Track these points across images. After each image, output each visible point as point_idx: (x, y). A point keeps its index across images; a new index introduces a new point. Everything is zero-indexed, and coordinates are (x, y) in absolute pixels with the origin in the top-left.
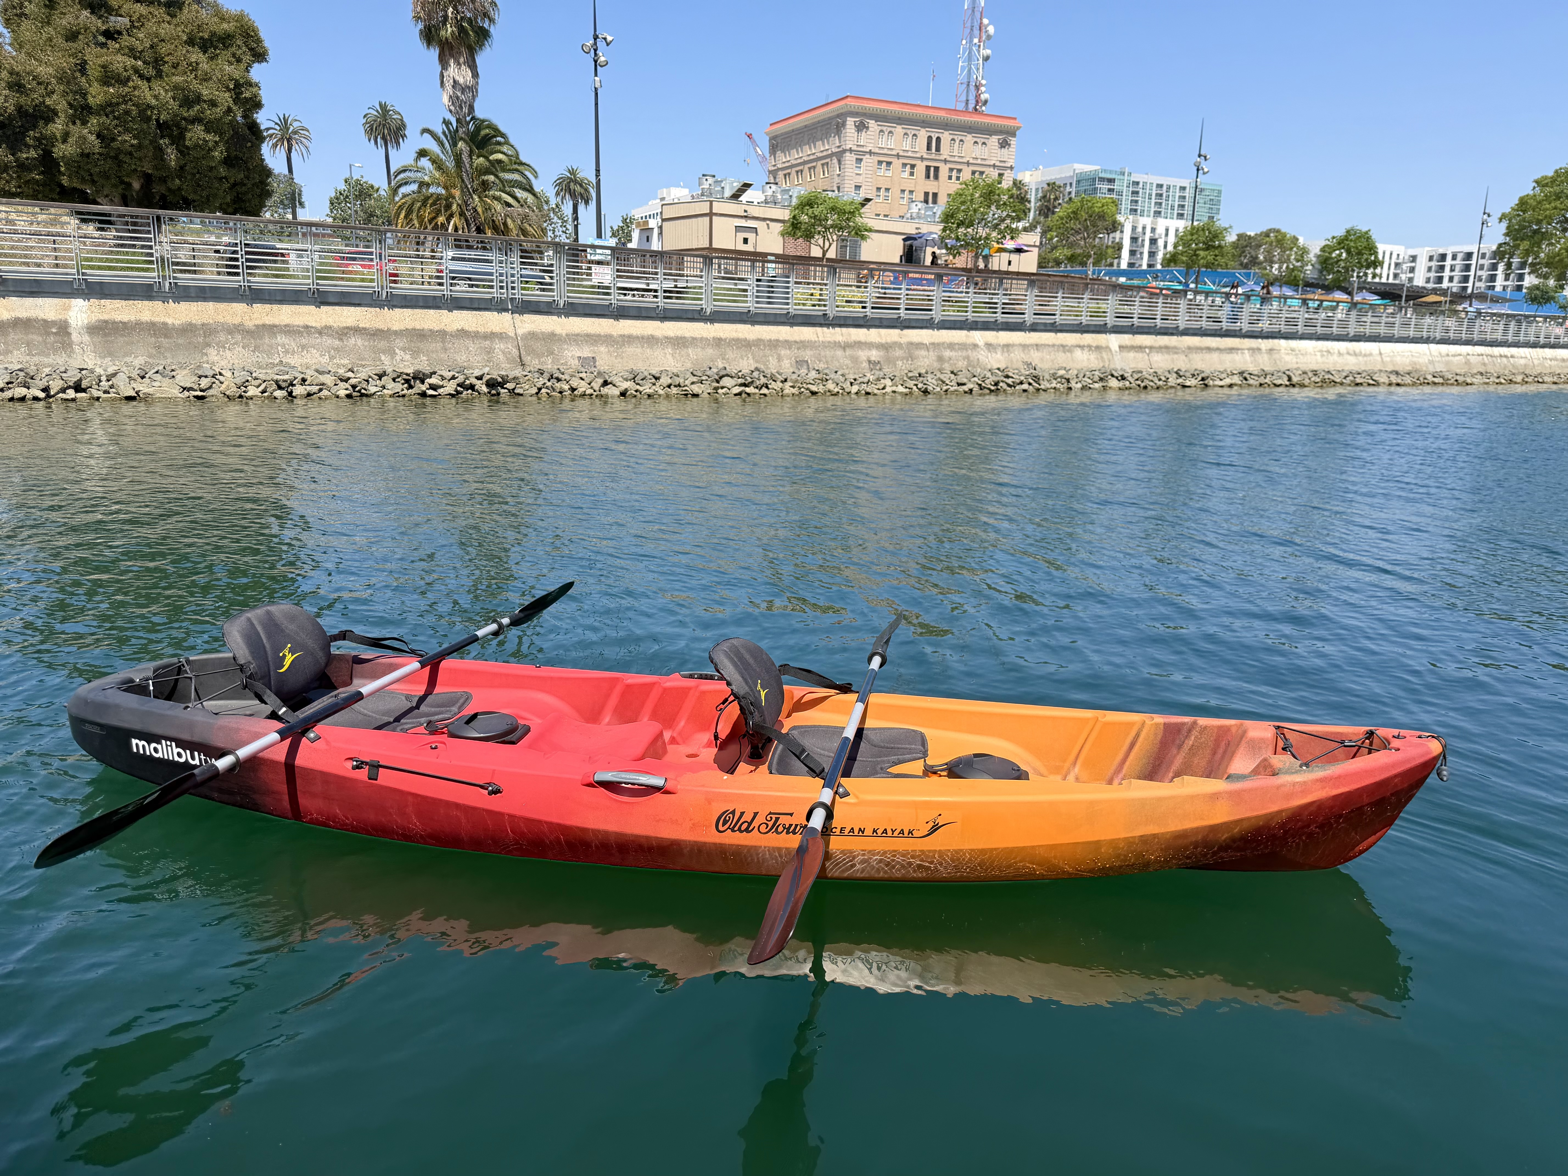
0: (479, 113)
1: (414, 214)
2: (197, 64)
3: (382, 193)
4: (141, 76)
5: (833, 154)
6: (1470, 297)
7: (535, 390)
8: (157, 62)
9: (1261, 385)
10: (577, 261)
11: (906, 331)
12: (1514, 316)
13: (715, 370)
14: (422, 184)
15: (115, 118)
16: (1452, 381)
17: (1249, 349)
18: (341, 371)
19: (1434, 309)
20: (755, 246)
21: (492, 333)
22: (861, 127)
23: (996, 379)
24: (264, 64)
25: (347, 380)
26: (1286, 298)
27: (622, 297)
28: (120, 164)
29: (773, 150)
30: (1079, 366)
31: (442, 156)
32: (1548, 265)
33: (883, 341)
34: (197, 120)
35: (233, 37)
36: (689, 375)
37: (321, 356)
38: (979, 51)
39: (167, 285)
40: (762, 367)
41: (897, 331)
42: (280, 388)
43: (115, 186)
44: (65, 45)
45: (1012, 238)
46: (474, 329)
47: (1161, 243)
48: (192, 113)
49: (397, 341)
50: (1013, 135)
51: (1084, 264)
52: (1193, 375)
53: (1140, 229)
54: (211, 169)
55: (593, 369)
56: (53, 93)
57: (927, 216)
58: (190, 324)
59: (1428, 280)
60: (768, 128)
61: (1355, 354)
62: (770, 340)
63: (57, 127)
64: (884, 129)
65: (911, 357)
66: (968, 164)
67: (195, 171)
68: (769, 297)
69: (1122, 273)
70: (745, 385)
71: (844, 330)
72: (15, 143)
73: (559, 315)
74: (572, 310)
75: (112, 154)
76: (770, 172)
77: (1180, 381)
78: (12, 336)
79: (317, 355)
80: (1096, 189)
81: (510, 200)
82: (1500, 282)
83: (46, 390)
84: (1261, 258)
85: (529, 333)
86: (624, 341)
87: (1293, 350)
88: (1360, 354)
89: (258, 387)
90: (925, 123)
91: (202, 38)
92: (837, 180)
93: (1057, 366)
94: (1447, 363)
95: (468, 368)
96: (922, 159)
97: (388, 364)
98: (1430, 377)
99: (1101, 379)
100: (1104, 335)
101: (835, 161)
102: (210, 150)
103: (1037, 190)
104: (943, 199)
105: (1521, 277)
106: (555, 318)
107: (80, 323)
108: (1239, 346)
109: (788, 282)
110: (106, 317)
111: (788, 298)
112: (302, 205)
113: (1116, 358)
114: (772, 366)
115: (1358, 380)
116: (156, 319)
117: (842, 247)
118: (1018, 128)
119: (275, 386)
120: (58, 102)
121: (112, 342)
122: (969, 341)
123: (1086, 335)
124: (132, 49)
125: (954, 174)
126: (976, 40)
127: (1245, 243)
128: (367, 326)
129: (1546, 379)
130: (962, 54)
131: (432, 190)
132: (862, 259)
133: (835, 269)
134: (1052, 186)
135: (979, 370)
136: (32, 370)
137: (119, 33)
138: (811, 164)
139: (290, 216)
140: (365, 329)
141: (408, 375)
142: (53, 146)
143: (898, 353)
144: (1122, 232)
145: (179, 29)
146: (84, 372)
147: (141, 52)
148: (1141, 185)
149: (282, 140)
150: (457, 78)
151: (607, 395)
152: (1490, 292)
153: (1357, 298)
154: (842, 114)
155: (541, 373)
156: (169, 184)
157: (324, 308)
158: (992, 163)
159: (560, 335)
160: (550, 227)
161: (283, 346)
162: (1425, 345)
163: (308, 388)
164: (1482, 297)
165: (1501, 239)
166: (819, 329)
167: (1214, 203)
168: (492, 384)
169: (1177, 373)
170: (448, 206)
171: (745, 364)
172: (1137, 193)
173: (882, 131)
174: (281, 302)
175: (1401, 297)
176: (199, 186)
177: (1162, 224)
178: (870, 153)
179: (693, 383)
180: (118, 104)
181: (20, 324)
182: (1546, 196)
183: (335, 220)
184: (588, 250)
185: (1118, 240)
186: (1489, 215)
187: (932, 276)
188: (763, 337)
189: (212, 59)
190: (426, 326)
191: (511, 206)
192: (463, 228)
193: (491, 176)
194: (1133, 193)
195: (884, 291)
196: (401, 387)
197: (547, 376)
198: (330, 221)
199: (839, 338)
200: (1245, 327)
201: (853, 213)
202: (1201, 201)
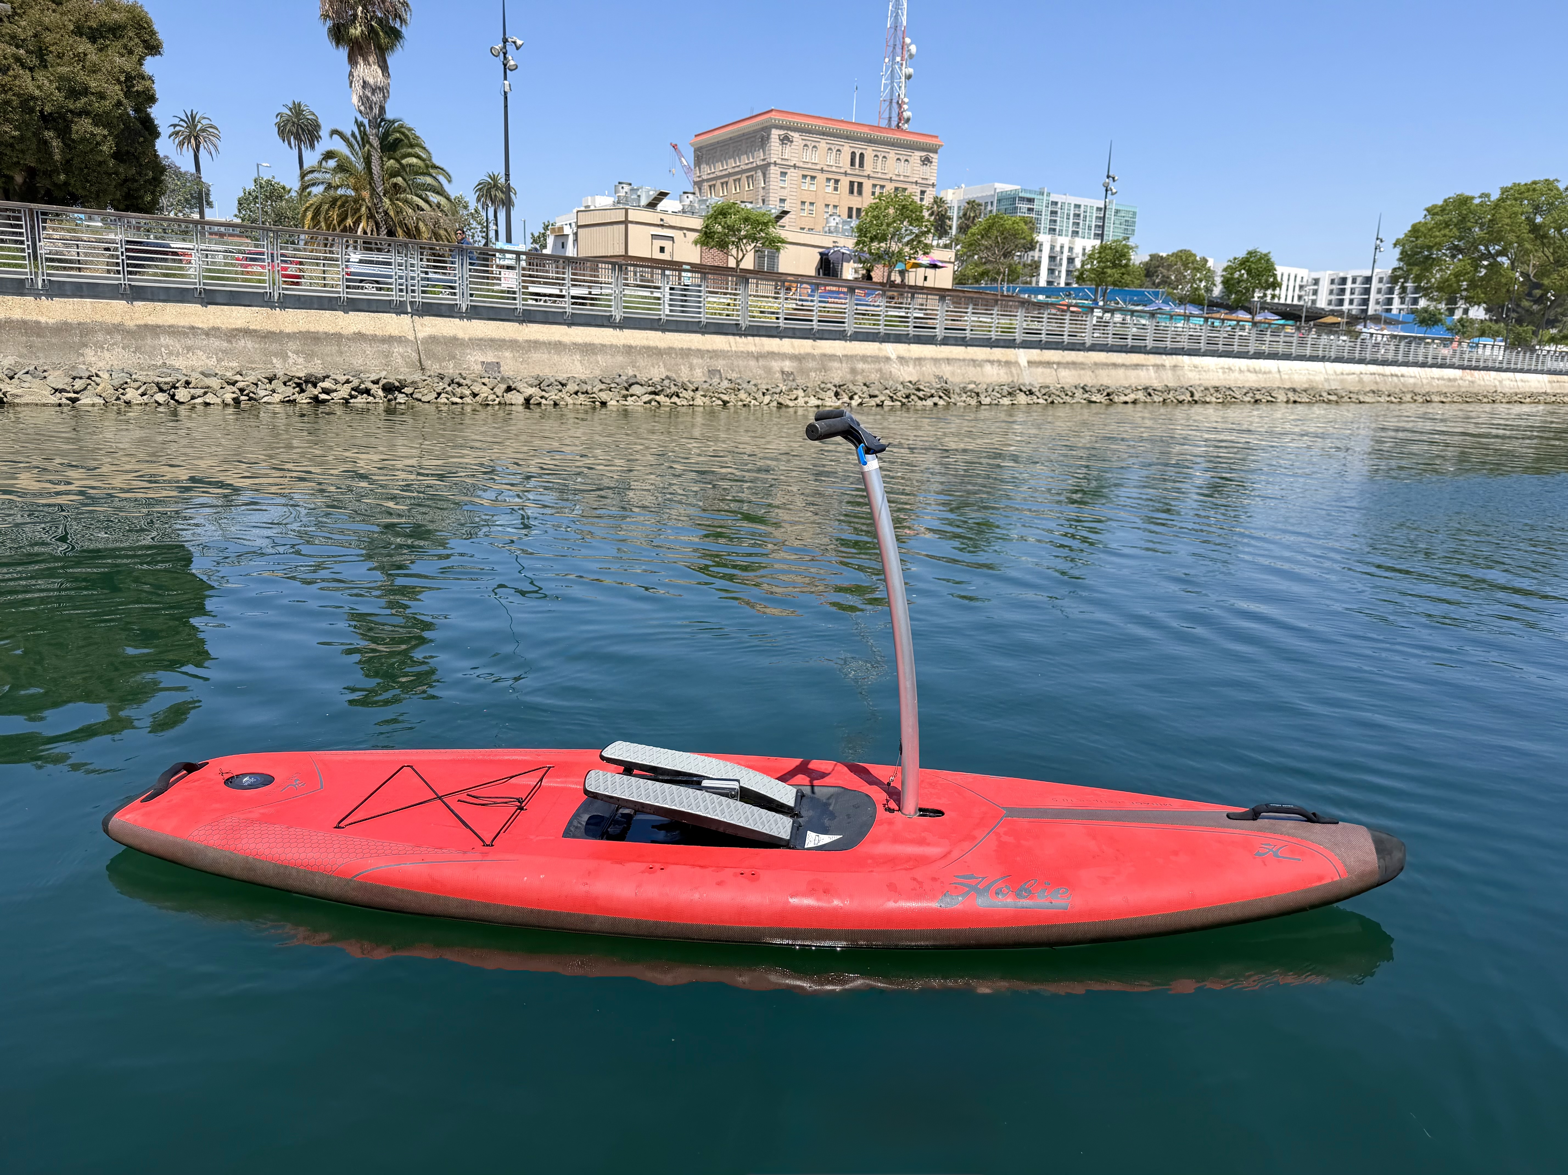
0: (389, 116)
1: (322, 217)
2: (85, 55)
3: (292, 193)
4: (23, 66)
5: (758, 167)
6: (1366, 319)
7: (434, 395)
8: (41, 53)
9: (1165, 401)
10: (487, 266)
11: (819, 342)
12: (1405, 337)
13: (624, 378)
14: (329, 186)
16: (1346, 399)
17: (1153, 366)
18: (229, 374)
19: (1331, 328)
20: (672, 254)
21: (391, 337)
22: (785, 140)
23: (907, 392)
24: (158, 57)
25: (234, 383)
26: (1190, 316)
27: (528, 302)
29: (698, 161)
30: (988, 381)
31: (351, 158)
32: (1440, 289)
33: (797, 352)
34: (84, 113)
35: (125, 28)
36: (597, 382)
37: (208, 358)
38: (901, 70)
40: (674, 376)
41: (809, 342)
42: (161, 390)
45: (925, 253)
46: (372, 333)
47: (1078, 261)
48: (79, 105)
49: (290, 344)
50: (935, 152)
51: (997, 281)
52: (1099, 391)
53: (1058, 249)
54: (100, 163)
55: (497, 374)
57: (844, 231)
58: (66, 323)
59: (1330, 303)
60: (693, 140)
61: (1255, 372)
62: (682, 349)
64: (809, 143)
65: (825, 369)
66: (891, 180)
67: (83, 166)
68: (683, 306)
69: (1041, 291)
70: (655, 393)
71: (757, 339)
73: (461, 318)
74: (475, 313)
76: (695, 183)
77: (1086, 396)
79: (204, 357)
80: (1016, 208)
81: (422, 203)
82: (1396, 305)
84: (1173, 278)
85: (430, 337)
86: (530, 346)
87: (1196, 367)
88: (1260, 372)
89: (137, 389)
90: (848, 137)
91: (90, 28)
92: (762, 193)
93: (967, 381)
94: (1342, 381)
95: (365, 372)
96: (846, 174)
97: (279, 367)
98: (1325, 395)
99: (1010, 394)
100: (1013, 350)
101: (760, 174)
102: (98, 144)
103: (959, 207)
105: (1415, 301)
106: (457, 321)
108: (1144, 362)
109: (700, 291)
111: (699, 307)
112: (210, 204)
113: (1024, 374)
114: (684, 375)
115: (1258, 397)
116: (28, 318)
117: (759, 258)
118: (940, 145)
119: (155, 389)
122: (882, 354)
123: (995, 350)
124: (13, 37)
125: (877, 190)
126: (898, 59)
127: (1156, 264)
128: (258, 328)
129: (1434, 398)
130: (885, 72)
131: (340, 192)
132: (780, 271)
133: (749, 280)
134: (972, 204)
135: (891, 383)
137: (1, 20)
138: (735, 176)
139: (196, 216)
140: (255, 331)
141: (299, 378)
143: (811, 364)
144: (1041, 251)
145: (65, 18)
147: (23, 41)
148: (1059, 206)
149: (189, 138)
150: (367, 79)
151: (510, 401)
152: (1388, 315)
153: (1258, 318)
154: (766, 127)
155: (441, 377)
156: (55, 178)
157: (209, 306)
158: (914, 180)
159: (463, 339)
161: (167, 347)
162: (1321, 365)
163: (192, 391)
164: (1376, 319)
165: (1396, 264)
166: (731, 338)
167: (1129, 225)
168: (389, 389)
169: (1083, 388)
170: (357, 209)
171: (656, 372)
172: (1056, 212)
173: (806, 145)
174: (164, 301)
175: (1301, 317)
176: (87, 181)
177: (1079, 243)
178: (795, 166)
179: (601, 390)
182: (1436, 224)
183: (243, 220)
184: (497, 254)
185: (1036, 259)
186: (1381, 241)
187: (845, 290)
188: (675, 346)
189: (101, 50)
190: (321, 329)
191: (423, 210)
192: (372, 231)
193: (400, 179)
194: (1052, 212)
195: (800, 303)
196: (292, 391)
197: (447, 380)
198: (239, 221)
199: (752, 349)
200: (1150, 343)
201: (766, 224)
202: (1117, 222)
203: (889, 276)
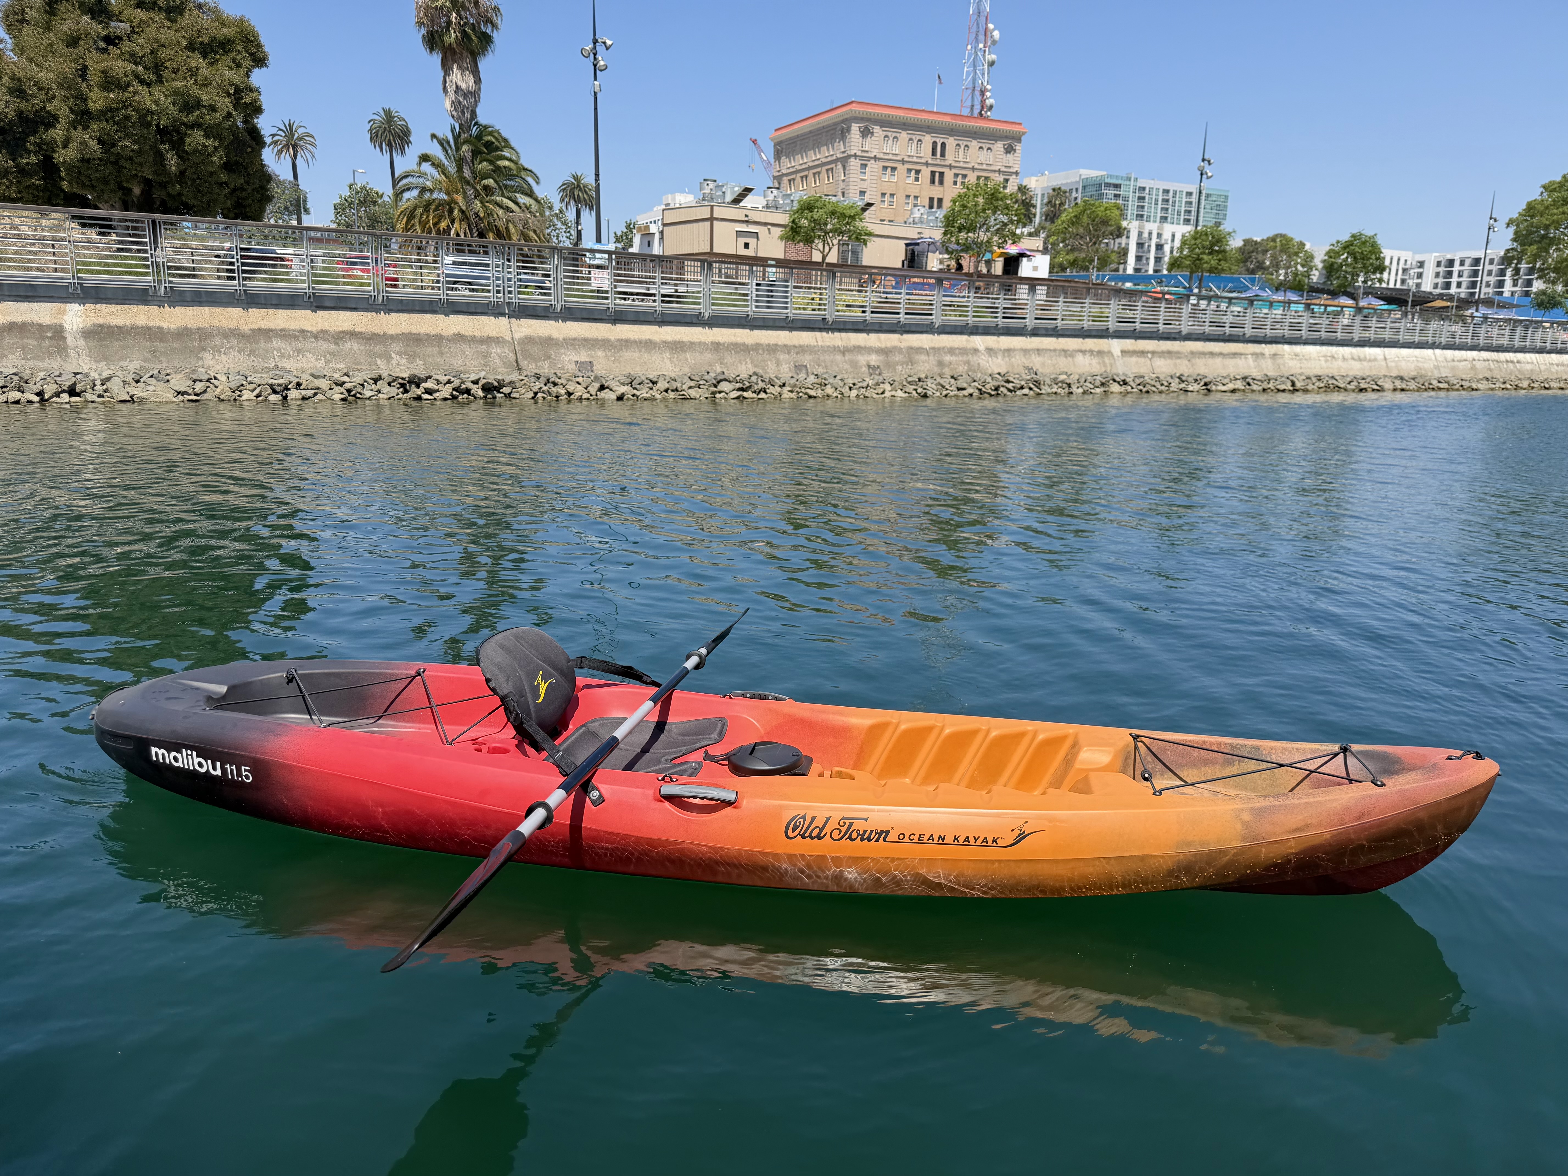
0: (483, 119)
1: (417, 220)
2: (197, 69)
3: (386, 198)
4: (142, 82)
5: (838, 160)
6: (1477, 303)
7: (532, 395)
8: (158, 68)
9: (1264, 390)
10: (577, 266)
11: (905, 336)
12: (1521, 321)
13: (712, 375)
14: (423, 190)
15: (115, 123)
16: (1457, 386)
17: (1252, 354)
18: (337, 376)
19: (1442, 314)
20: (756, 252)
21: (489, 338)
22: (866, 133)
23: (996, 384)
24: (264, 69)
25: (342, 384)
26: (1290, 302)
27: (618, 301)
28: (120, 169)
29: (778, 155)
30: (1080, 371)
31: (446, 163)
32: (1556, 270)
33: (883, 346)
34: (196, 125)
35: (233, 42)
36: (686, 379)
37: (317, 360)
38: (984, 57)
39: (163, 289)
40: (761, 372)
41: (896, 336)
42: (275, 392)
43: (112, 191)
44: (66, 51)
45: (1015, 243)
46: (471, 334)
47: (1167, 249)
48: (191, 118)
49: (394, 345)
50: (1019, 140)
51: (1086, 269)
52: (1196, 380)
53: (1146, 235)
54: (211, 174)
55: (590, 374)
56: (53, 98)
57: (928, 221)
58: (186, 328)
59: (1436, 286)
60: (773, 134)
61: (1360, 359)
62: (769, 345)
63: (58, 133)
64: (889, 134)
65: (911, 362)
66: (973, 169)
67: (195, 176)
68: (768, 302)
69: (1129, 278)
70: (742, 389)
71: (843, 335)
72: (15, 148)
73: (556, 319)
74: (569, 314)
75: (112, 159)
76: (775, 177)
77: (1182, 386)
78: (7, 340)
79: (313, 360)
80: (1102, 194)
81: (511, 205)
82: (1508, 288)
83: (40, 394)
84: (1268, 263)
85: (526, 338)
86: (621, 346)
87: (1296, 355)
88: (1365, 359)
89: (253, 391)
90: (929, 129)
91: (202, 43)
92: (842, 185)
93: (1058, 371)
94: (1453, 368)
95: (465, 372)
96: (927, 164)
97: (383, 368)
98: (1435, 383)
99: (1103, 384)
100: (1106, 340)
101: (840, 166)
102: (209, 155)
103: (1043, 195)
104: (947, 204)
105: (1529, 283)
106: (552, 322)
107: (75, 328)
108: (1242, 351)
109: (787, 287)
110: (101, 321)
111: (786, 303)
112: (307, 211)
113: (1118, 363)
114: (771, 371)
115: (1363, 386)
116: (152, 324)
117: (843, 252)
118: (1024, 133)
119: (269, 391)
120: (60, 108)
121: (107, 346)
122: (969, 346)
123: (1087, 340)
124: (132, 55)
125: (959, 179)
126: (981, 46)
127: (1250, 249)
128: (363, 330)
129: (1553, 384)
130: (967, 59)
131: (434, 195)
132: (865, 263)
133: (834, 274)
134: (1058, 191)
135: (979, 375)
136: (26, 375)
137: (120, 38)
138: (815, 169)
139: (294, 223)
140: (361, 333)
141: (403, 379)
142: (54, 151)
143: (898, 358)
144: (1128, 237)
145: (179, 34)
146: (78, 376)
147: (141, 58)
148: (1147, 191)
149: (287, 146)
150: (460, 83)
151: (603, 399)
152: (1497, 298)
153: (1362, 303)
154: (846, 120)
155: (538, 377)
156: (170, 190)
157: (320, 313)
158: (997, 168)
159: (557, 340)
160: (554, 233)
161: (279, 350)
162: (1430, 351)
163: (303, 392)
164: (1488, 302)
165: (1509, 245)
166: (818, 334)
167: (1221, 209)
168: (488, 389)
169: (1179, 378)
170: (451, 211)
171: (743, 369)
172: (1144, 198)
173: (886, 136)
174: (277, 306)
175: (1407, 302)
176: (199, 191)
177: (1168, 229)
178: (875, 158)
179: (690, 388)
180: (118, 109)
181: (13, 328)
182: (1554, 201)
183: (339, 225)
184: (588, 254)
185: (1123, 245)
186: (1495, 220)
187: (932, 281)
188: (762, 342)
189: (212, 64)
190: (423, 331)
191: (512, 211)
192: (465, 234)
193: (491, 181)
194: (1140, 198)
195: (884, 296)
196: (397, 391)
197: (543, 380)
198: (334, 226)
199: (838, 343)
200: (1249, 332)
201: (853, 217)
202: (1208, 207)
203: (977, 267)
